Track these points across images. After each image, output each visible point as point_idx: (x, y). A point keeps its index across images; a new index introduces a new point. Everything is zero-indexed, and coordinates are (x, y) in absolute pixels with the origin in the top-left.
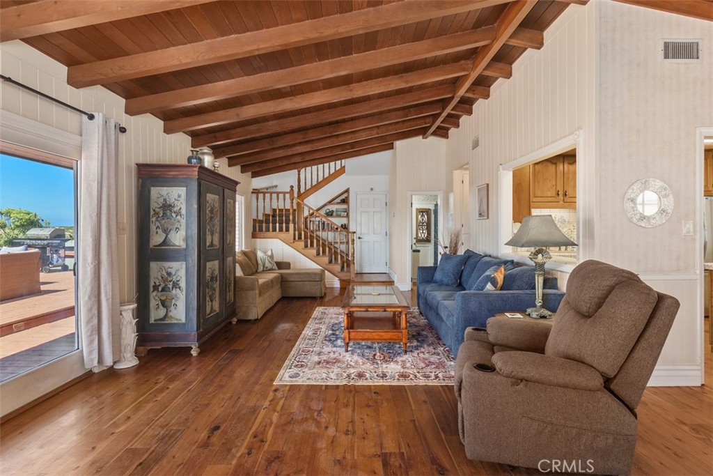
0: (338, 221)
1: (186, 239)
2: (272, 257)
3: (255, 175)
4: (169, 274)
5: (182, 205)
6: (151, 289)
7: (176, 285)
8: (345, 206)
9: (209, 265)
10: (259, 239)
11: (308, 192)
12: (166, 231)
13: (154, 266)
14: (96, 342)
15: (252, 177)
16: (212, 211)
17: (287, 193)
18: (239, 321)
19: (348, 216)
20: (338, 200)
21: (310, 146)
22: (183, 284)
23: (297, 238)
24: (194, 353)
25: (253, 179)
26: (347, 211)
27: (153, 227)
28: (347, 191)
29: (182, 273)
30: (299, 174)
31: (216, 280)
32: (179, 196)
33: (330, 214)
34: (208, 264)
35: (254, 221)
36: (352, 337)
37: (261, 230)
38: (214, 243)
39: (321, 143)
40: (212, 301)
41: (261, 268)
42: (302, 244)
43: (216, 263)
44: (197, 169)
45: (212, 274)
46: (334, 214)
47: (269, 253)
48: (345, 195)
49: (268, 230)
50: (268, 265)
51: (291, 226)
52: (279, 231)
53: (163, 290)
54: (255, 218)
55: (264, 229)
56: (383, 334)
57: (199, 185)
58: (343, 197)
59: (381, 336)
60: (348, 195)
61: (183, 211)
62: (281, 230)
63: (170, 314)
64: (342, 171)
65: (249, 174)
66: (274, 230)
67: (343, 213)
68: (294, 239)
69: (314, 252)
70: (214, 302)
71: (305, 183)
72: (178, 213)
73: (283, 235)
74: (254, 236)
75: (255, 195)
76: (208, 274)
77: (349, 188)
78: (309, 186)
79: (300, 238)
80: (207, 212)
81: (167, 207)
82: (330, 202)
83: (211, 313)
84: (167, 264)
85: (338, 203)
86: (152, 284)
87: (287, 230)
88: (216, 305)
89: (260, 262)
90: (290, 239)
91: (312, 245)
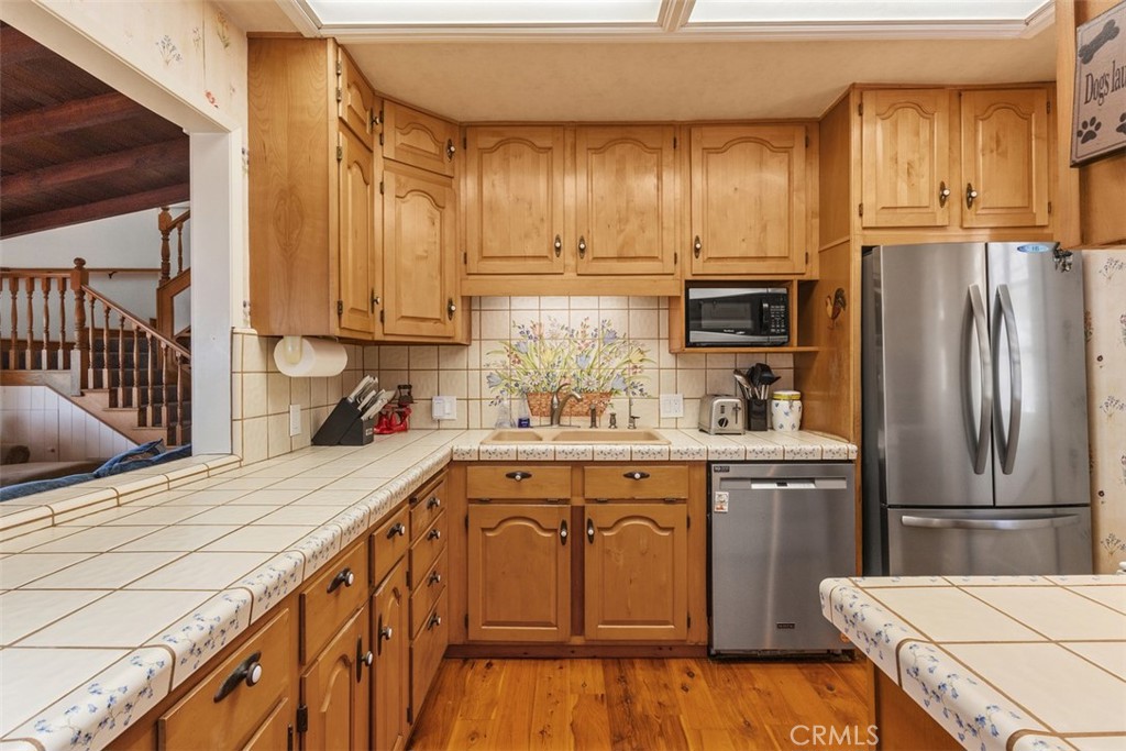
23: (91, 385)
37: (6, 365)
42: (102, 399)
49: (21, 365)
51: (76, 355)
52: (50, 369)
55: (13, 364)
62: (53, 365)
66: (37, 365)
68: (84, 385)
69: (133, 417)
79: (98, 385)
87: (67, 365)
90: (73, 386)
91: (128, 403)
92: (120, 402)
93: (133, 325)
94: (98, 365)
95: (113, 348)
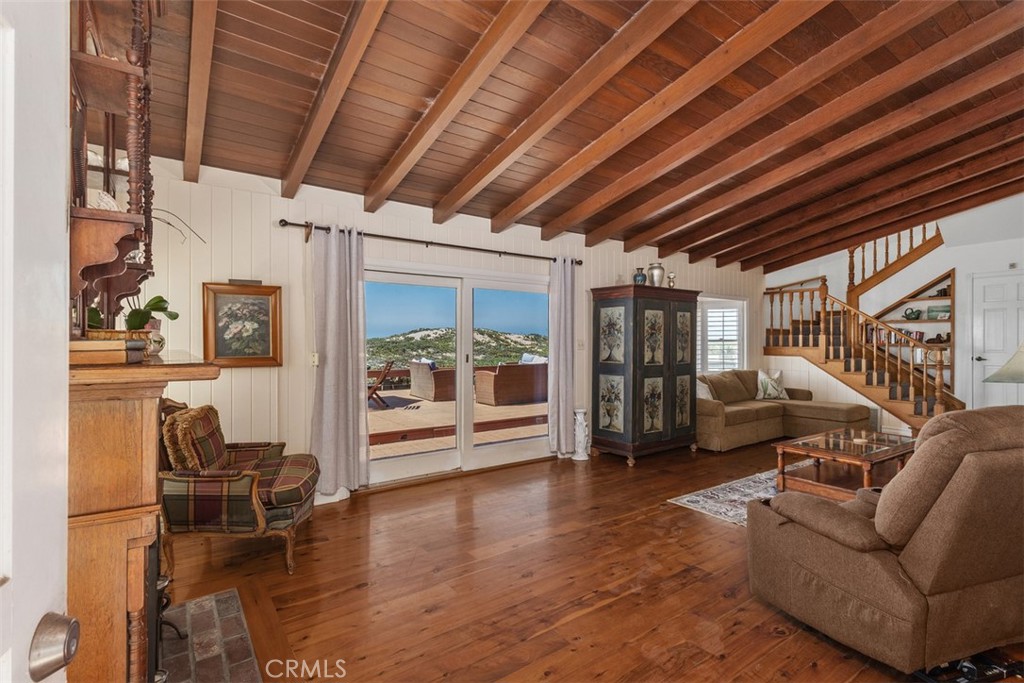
0: (930, 330)
1: (625, 355)
2: (779, 381)
3: (768, 269)
4: (612, 386)
5: (621, 323)
6: (600, 399)
7: (617, 397)
8: (947, 302)
9: (648, 381)
10: (773, 357)
11: (867, 284)
12: (611, 347)
13: (602, 378)
14: (556, 433)
15: (765, 273)
16: (653, 327)
17: (816, 290)
18: (699, 450)
19: (951, 319)
20: (933, 292)
21: (826, 222)
22: (622, 397)
23: (831, 356)
24: (631, 462)
25: (767, 275)
26: (951, 310)
27: (602, 344)
28: (950, 275)
29: (622, 387)
30: (852, 257)
31: (659, 398)
32: (620, 315)
33: (916, 317)
34: (646, 380)
35: (768, 331)
36: (788, 485)
37: (776, 343)
38: (656, 359)
39: (845, 215)
40: (652, 418)
41: (761, 395)
42: (840, 366)
43: (660, 381)
44: (632, 289)
45: (653, 390)
46: (925, 316)
47: (776, 376)
48: (948, 282)
49: (786, 344)
50: (771, 390)
51: (822, 338)
52: (804, 346)
53: (608, 400)
54: (769, 327)
55: (781, 343)
56: (832, 491)
57: (635, 304)
58: (943, 285)
59: (829, 494)
60: (953, 282)
61: (623, 329)
62: (806, 344)
63: (613, 423)
64: (937, 241)
65: (760, 269)
66: (796, 344)
67: (942, 314)
68: (827, 357)
69: (862, 378)
70: (655, 420)
71: (864, 269)
72: (619, 331)
73: (810, 351)
74: (767, 351)
75: (768, 297)
76: (646, 390)
77: (954, 269)
78: (869, 273)
79: (837, 356)
80: (646, 328)
81: (612, 325)
82: (914, 296)
83: (651, 429)
84: (611, 377)
85: (931, 298)
86: (601, 394)
87: (816, 344)
88: (659, 424)
89: (760, 386)
90: (820, 358)
91: (858, 368)
92: (853, 368)
93: (837, 307)
94: (837, 344)
95: (827, 322)
